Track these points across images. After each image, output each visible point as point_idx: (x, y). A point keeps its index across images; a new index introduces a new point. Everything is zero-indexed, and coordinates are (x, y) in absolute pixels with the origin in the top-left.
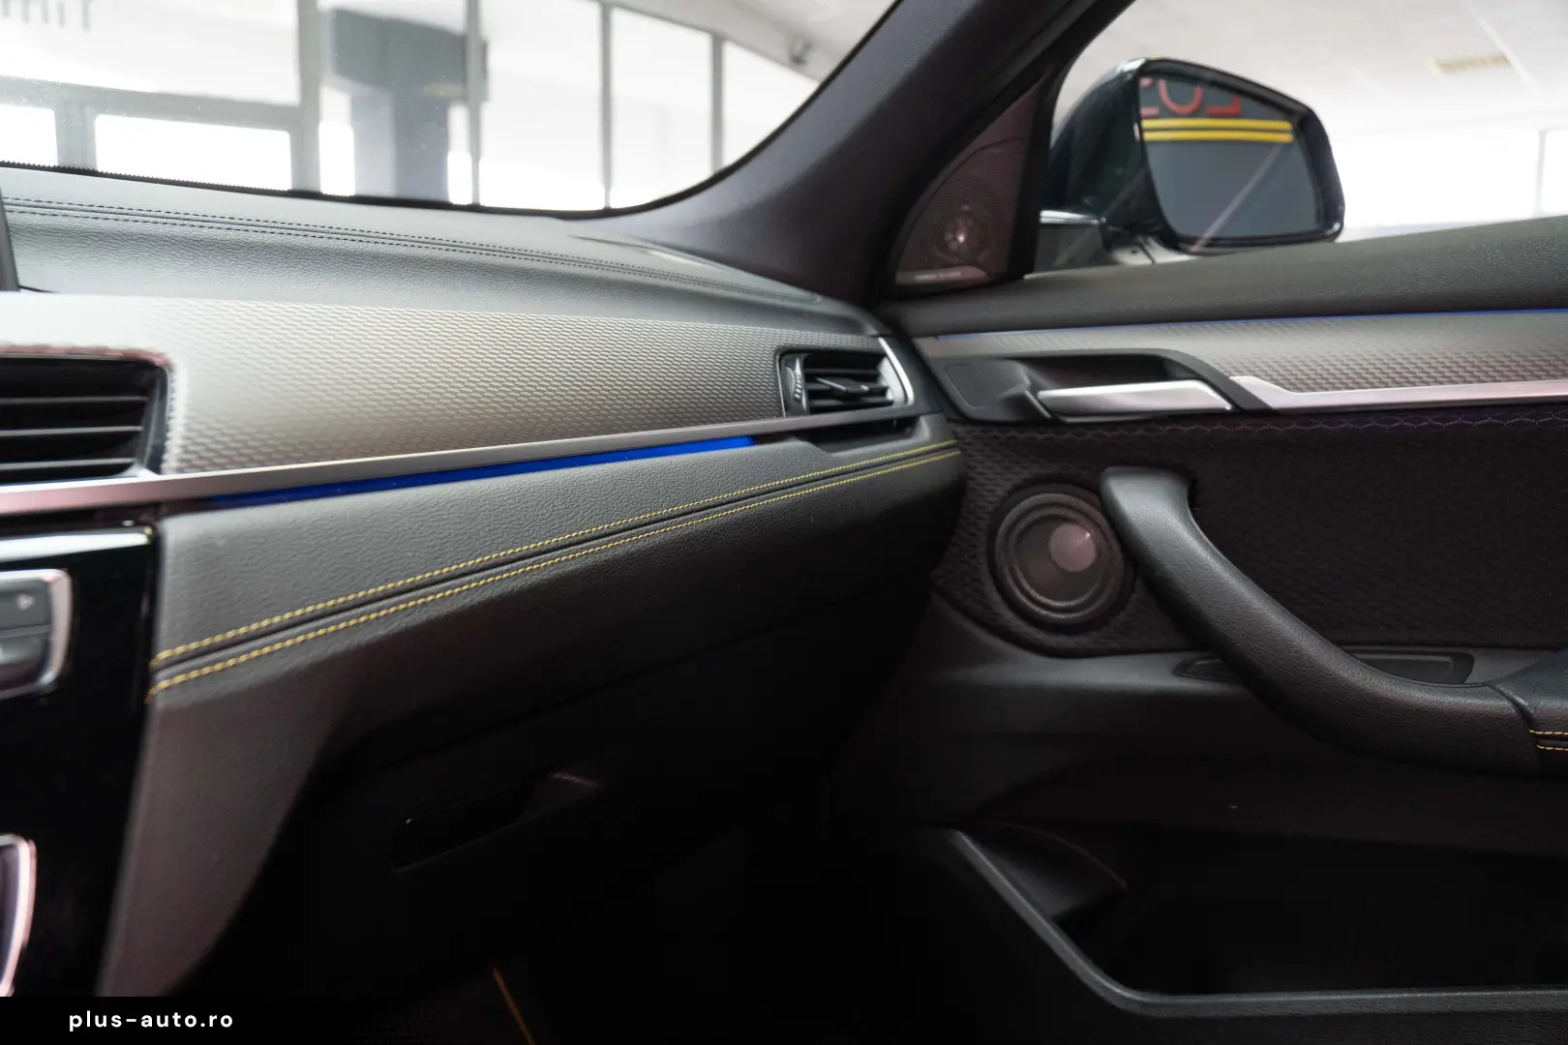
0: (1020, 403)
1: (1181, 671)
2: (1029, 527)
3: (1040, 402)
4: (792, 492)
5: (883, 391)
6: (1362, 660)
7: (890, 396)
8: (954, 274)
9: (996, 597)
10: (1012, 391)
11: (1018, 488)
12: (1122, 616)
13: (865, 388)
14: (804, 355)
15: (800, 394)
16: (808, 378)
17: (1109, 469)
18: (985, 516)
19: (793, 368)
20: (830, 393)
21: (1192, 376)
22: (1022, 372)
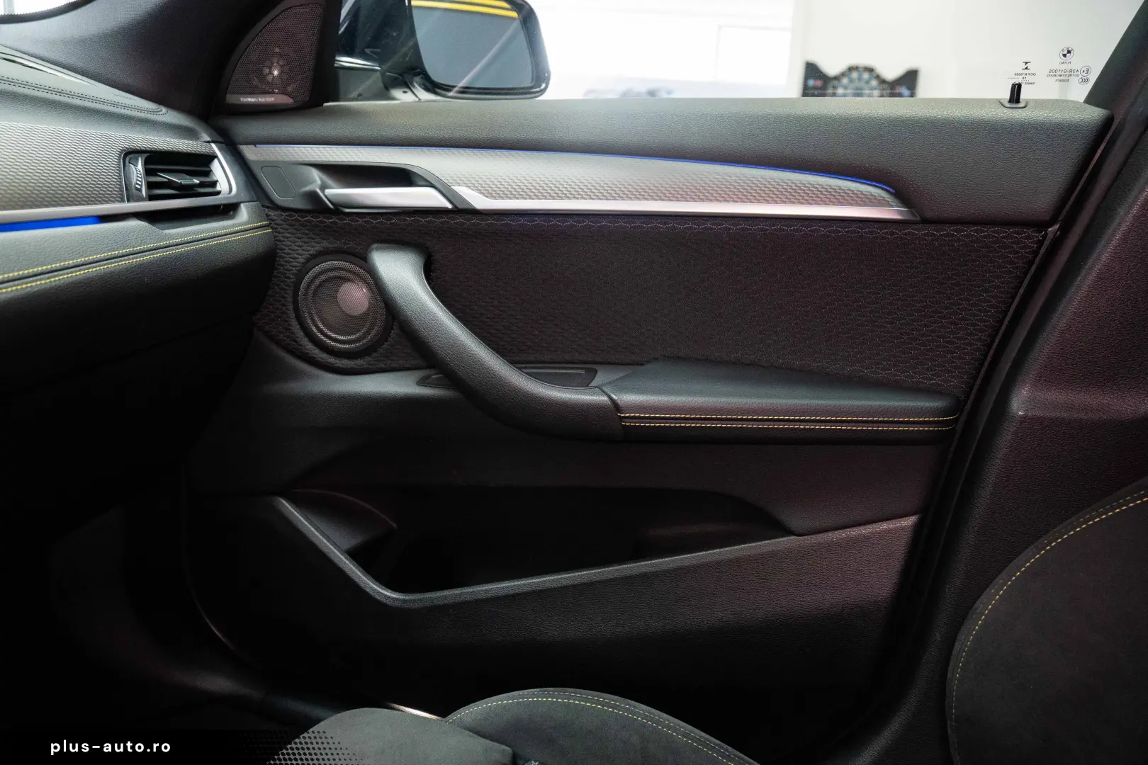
0: (313, 197)
1: (422, 382)
2: (321, 285)
3: (326, 197)
4: (128, 259)
5: (214, 184)
6: (527, 373)
7: (218, 188)
8: (269, 99)
9: (300, 334)
10: (308, 188)
11: (313, 257)
12: (386, 345)
13: (196, 181)
14: (146, 155)
15: (140, 185)
16: (148, 172)
17: (375, 246)
18: (292, 276)
19: (136, 166)
20: (169, 185)
21: (425, 183)
22: (316, 175)
